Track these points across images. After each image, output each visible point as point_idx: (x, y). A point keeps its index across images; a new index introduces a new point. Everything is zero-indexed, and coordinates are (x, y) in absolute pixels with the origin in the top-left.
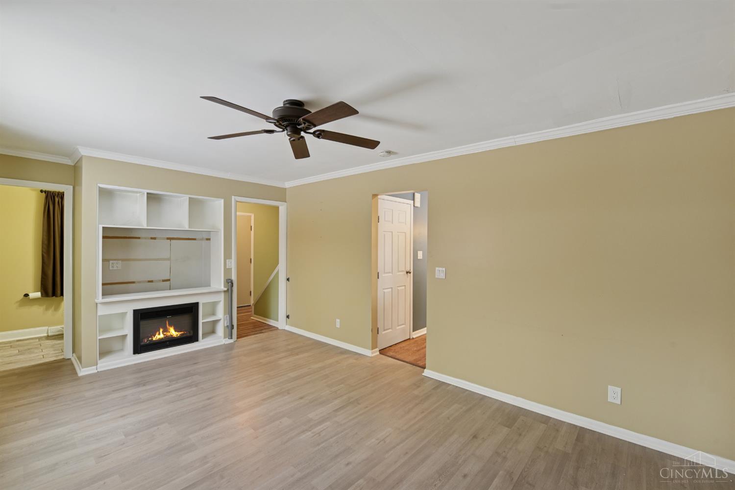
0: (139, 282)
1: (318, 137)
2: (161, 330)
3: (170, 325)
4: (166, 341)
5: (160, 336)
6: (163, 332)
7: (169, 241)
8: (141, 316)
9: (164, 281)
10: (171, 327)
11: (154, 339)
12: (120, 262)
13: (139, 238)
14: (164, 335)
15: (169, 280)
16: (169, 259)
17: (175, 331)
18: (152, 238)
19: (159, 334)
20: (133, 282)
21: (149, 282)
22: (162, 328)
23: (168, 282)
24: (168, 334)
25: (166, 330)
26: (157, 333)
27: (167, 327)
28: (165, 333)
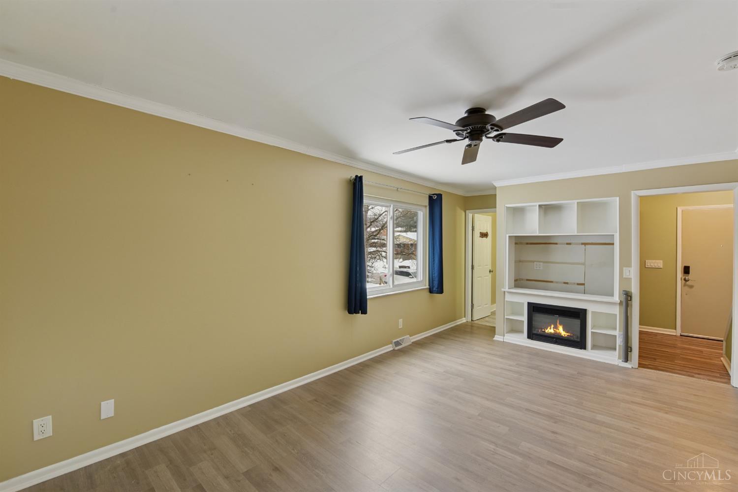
0: (557, 282)
1: (498, 141)
2: (552, 326)
3: (560, 324)
4: (553, 338)
5: (550, 330)
6: (553, 328)
7: (584, 246)
8: (535, 309)
9: (578, 284)
10: (561, 325)
11: (546, 331)
12: (542, 263)
13: (556, 244)
14: (554, 331)
15: (583, 284)
16: (584, 264)
17: (564, 331)
18: (567, 244)
19: (551, 328)
20: (552, 282)
21: (565, 283)
22: (553, 324)
23: (582, 287)
24: (558, 331)
25: (556, 327)
26: (549, 328)
27: (557, 325)
28: (555, 330)
